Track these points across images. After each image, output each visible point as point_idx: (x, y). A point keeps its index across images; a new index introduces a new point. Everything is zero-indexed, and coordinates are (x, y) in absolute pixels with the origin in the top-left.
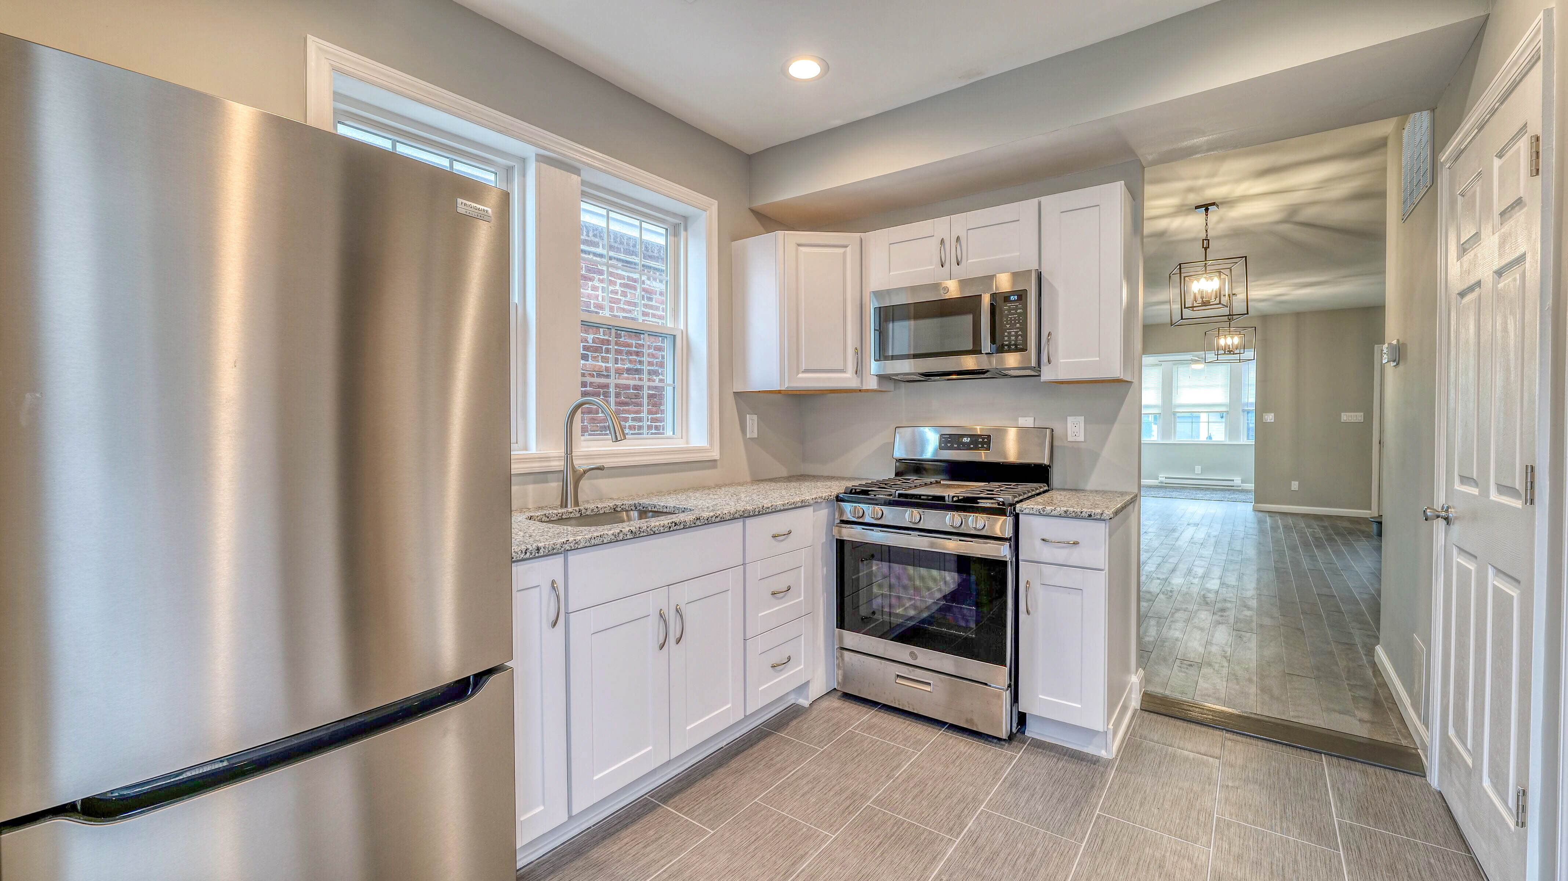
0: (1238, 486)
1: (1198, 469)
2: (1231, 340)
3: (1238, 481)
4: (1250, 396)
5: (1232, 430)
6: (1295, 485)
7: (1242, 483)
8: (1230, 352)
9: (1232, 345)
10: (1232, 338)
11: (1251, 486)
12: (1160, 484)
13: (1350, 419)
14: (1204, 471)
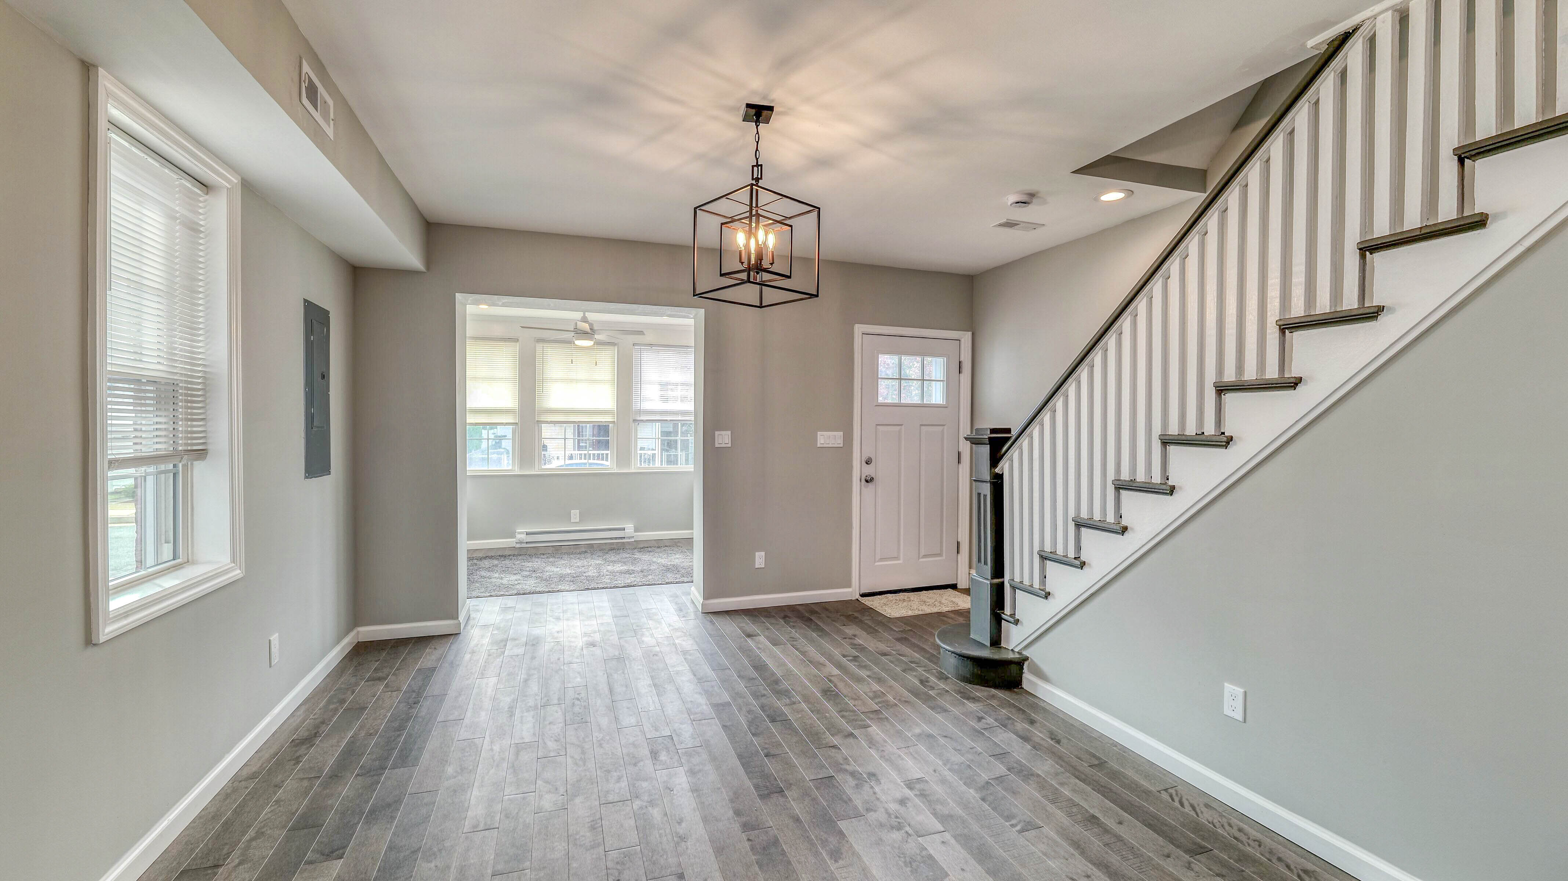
0: (629, 538)
1: (575, 514)
7: (635, 531)
12: (518, 546)
13: (828, 442)
14: (583, 518)
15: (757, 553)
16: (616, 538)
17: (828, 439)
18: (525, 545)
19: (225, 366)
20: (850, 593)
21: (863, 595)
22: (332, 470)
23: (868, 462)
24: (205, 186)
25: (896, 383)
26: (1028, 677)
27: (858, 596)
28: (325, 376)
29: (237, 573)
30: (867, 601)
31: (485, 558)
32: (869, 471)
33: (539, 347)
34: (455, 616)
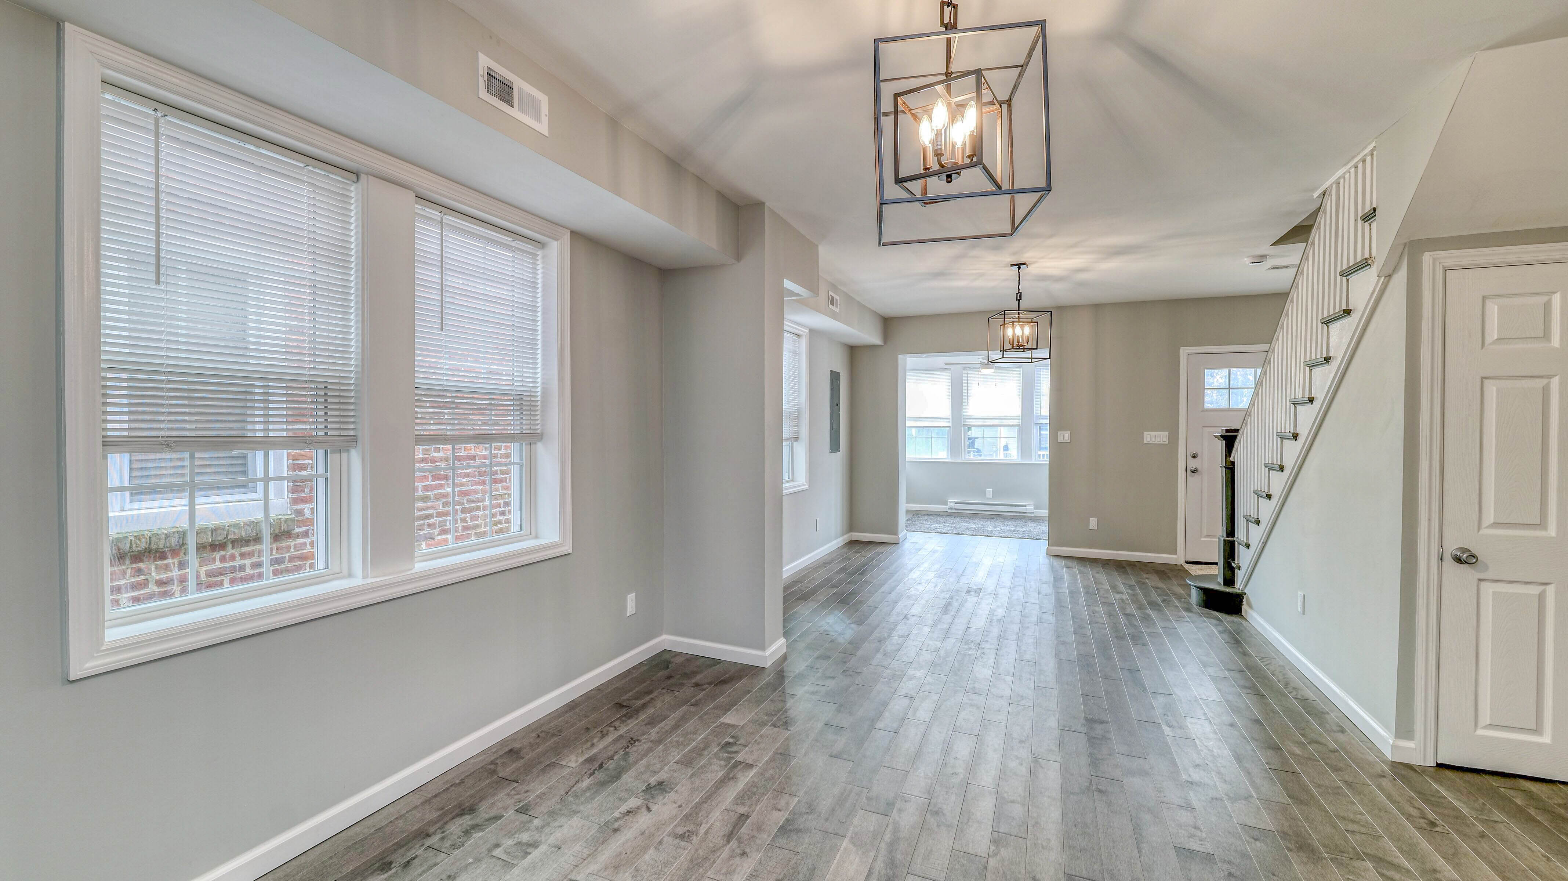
0: (1030, 513)
1: (989, 492)
2: (1020, 331)
3: (1030, 507)
4: (1044, 408)
5: (1024, 447)
6: (1093, 523)
7: (1035, 508)
8: (1020, 347)
9: (1022, 336)
10: (1022, 327)
11: (1045, 512)
12: (949, 511)
13: (1153, 440)
14: (995, 494)
15: (1091, 519)
16: (1020, 512)
17: (1154, 437)
18: (954, 511)
19: (804, 406)
20: (1177, 558)
21: (1188, 562)
22: (841, 450)
23: (1194, 457)
24: (798, 336)
25: (1226, 391)
26: (1245, 607)
27: (1182, 562)
28: (838, 405)
29: (806, 487)
30: (1187, 566)
31: (926, 515)
32: (1193, 464)
33: (965, 373)
34: (896, 533)
